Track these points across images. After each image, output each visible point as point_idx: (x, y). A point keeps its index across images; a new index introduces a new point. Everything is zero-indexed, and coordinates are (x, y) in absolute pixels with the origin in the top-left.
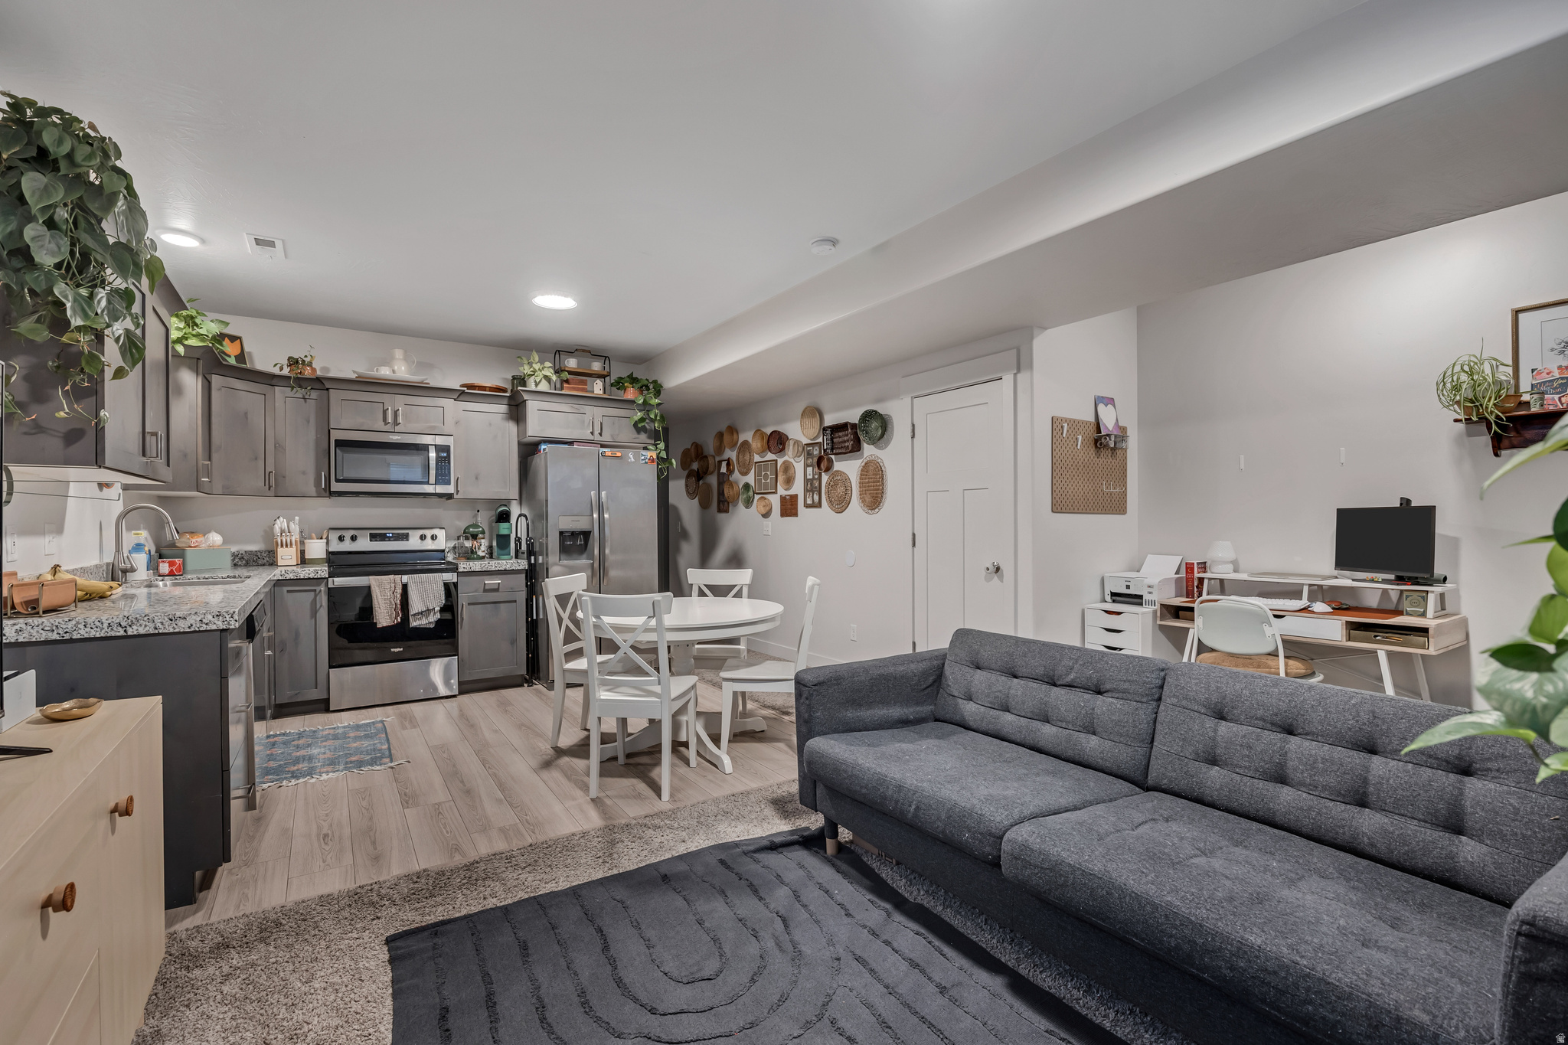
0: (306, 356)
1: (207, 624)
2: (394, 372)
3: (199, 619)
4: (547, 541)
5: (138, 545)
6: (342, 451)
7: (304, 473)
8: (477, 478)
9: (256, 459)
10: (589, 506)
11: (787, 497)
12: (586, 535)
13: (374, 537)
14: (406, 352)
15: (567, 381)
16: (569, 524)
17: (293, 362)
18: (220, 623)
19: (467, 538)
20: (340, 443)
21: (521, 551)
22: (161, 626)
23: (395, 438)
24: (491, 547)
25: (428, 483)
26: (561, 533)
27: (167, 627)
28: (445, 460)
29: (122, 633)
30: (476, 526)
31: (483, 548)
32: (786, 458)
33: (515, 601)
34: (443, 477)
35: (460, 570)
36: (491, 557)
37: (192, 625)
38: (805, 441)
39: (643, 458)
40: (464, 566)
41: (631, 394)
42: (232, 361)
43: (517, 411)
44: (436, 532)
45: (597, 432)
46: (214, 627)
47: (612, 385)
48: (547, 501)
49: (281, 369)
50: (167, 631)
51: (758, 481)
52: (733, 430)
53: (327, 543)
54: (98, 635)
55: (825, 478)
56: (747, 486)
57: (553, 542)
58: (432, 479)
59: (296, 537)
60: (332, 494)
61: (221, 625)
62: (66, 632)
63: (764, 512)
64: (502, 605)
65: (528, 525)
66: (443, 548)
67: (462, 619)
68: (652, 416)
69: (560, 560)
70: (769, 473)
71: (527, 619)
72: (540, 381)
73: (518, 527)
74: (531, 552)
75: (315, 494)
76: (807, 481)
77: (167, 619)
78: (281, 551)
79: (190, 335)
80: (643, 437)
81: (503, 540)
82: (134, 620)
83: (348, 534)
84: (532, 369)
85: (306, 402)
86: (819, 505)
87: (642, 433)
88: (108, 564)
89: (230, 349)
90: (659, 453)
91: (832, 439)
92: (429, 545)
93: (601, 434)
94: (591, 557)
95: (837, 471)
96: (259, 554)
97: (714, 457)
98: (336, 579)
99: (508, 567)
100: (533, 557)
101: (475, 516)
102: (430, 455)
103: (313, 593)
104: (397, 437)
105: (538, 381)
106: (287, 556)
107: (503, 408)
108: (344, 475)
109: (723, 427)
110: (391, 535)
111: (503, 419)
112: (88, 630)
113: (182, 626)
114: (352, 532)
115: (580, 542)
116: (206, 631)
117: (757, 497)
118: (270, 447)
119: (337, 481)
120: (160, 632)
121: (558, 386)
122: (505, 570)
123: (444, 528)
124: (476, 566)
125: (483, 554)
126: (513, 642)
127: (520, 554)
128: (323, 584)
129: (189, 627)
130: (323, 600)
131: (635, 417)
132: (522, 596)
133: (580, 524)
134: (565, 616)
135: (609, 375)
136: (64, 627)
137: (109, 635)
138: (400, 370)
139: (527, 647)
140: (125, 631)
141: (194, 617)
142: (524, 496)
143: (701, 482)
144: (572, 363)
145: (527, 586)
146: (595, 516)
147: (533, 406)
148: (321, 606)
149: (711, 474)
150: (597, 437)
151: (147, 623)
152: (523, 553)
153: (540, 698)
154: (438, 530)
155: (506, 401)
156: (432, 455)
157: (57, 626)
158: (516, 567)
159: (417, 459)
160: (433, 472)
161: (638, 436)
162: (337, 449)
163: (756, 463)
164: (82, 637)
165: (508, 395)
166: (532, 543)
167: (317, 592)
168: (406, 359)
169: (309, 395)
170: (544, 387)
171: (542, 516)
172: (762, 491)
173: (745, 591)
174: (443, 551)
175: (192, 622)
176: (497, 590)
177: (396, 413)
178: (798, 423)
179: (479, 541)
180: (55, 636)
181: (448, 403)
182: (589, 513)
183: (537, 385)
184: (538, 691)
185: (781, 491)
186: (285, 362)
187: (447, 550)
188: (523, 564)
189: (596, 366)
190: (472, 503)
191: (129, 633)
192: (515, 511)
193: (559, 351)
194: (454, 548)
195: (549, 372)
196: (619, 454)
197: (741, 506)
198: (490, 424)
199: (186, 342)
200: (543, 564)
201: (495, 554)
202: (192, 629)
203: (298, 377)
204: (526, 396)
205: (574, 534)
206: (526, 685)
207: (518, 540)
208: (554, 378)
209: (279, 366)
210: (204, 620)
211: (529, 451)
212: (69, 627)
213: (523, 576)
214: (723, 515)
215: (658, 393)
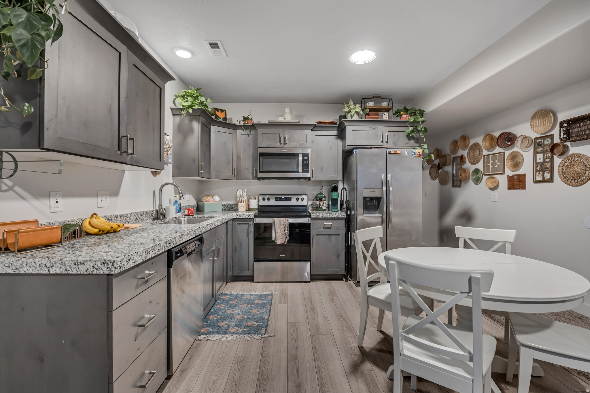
0: (249, 115)
1: (97, 269)
2: (285, 119)
3: (92, 265)
4: (357, 202)
5: (176, 201)
6: (262, 158)
7: (248, 169)
8: (322, 170)
9: (229, 163)
10: (381, 183)
11: (515, 176)
12: (379, 200)
13: (277, 199)
14: (290, 109)
15: (368, 114)
16: (368, 193)
17: (245, 119)
18: (105, 269)
19: (317, 200)
20: (262, 155)
21: (343, 207)
22: (69, 269)
23: (284, 151)
24: (328, 205)
25: (298, 172)
26: (365, 198)
27: (73, 270)
28: (307, 161)
29: (46, 272)
30: (321, 194)
31: (325, 205)
32: (515, 149)
33: (339, 235)
34: (306, 169)
35: (312, 217)
36: (329, 210)
37: (88, 270)
38: (534, 135)
39: (413, 154)
40: (314, 214)
41: (405, 117)
42: (221, 120)
43: (342, 134)
44: (304, 197)
45: (385, 141)
46: (101, 272)
47: (393, 114)
48: (357, 181)
49: (240, 122)
50: (73, 273)
51: (486, 167)
52: (465, 138)
53: (258, 201)
54: (33, 273)
55: (557, 161)
56: (477, 171)
57: (360, 203)
58: (301, 171)
59: (245, 198)
60: (259, 179)
61: (106, 271)
62: (16, 269)
63: (491, 186)
64: (332, 236)
65: (346, 193)
66: (306, 205)
67: (313, 243)
68: (419, 129)
69: (364, 213)
70: (497, 161)
71: (345, 245)
72: (354, 114)
73: (342, 195)
74: (348, 208)
75: (252, 179)
76: (536, 164)
77: (73, 264)
78: (240, 204)
79: (195, 104)
80: (412, 142)
81: (334, 202)
82: (54, 263)
83: (266, 198)
84: (349, 109)
85: (249, 136)
86: (551, 180)
87: (412, 140)
88: (156, 210)
89: (221, 115)
90: (424, 151)
91: (568, 131)
92: (300, 203)
93: (387, 142)
94: (381, 212)
95: (572, 154)
96: (233, 205)
97: (450, 155)
98: (257, 219)
99: (336, 216)
100: (349, 211)
101: (322, 189)
102: (300, 158)
103: (248, 225)
104: (285, 150)
105: (352, 114)
106: (242, 207)
107: (335, 133)
108: (263, 170)
109: (457, 137)
110: (284, 198)
111: (335, 138)
112: (28, 268)
113: (82, 270)
114: (268, 196)
115: (375, 203)
116: (96, 274)
117: (485, 178)
118: (235, 157)
119: (260, 172)
120: (69, 273)
121: (363, 116)
122: (334, 218)
123: (307, 195)
124: (320, 215)
125: (325, 208)
126: (338, 256)
127: (343, 209)
128: (252, 221)
129: (86, 271)
130: (252, 229)
131: (408, 130)
132: (343, 232)
133: (376, 194)
134: (368, 255)
135: (392, 109)
136: (16, 265)
137: (39, 272)
138: (288, 118)
139: (345, 259)
140: (49, 271)
141: (89, 263)
142: (345, 179)
143: (440, 171)
144: (371, 104)
145: (346, 226)
146: (384, 189)
147: (350, 128)
148: (251, 232)
149: (447, 165)
150: (385, 144)
151: (61, 266)
152: (344, 208)
153: (352, 292)
154: (304, 196)
155: (336, 129)
156: (301, 158)
157: (12, 264)
158: (340, 216)
159: (294, 160)
160: (301, 167)
161: (409, 142)
162: (260, 157)
163: (485, 156)
164: (25, 273)
165: (337, 125)
166: (349, 204)
167: (249, 225)
168: (291, 112)
169: (250, 133)
170: (356, 117)
171: (354, 189)
172: (490, 173)
173: (508, 247)
174: (307, 206)
175: (88, 267)
176: (330, 228)
177: (285, 138)
178: (528, 124)
179: (323, 201)
180: (10, 271)
181: (308, 132)
182: (380, 187)
183: (352, 117)
184: (351, 287)
185: (508, 172)
186: (242, 119)
187: (308, 205)
188: (344, 215)
189: (385, 104)
190: (320, 182)
191: (51, 272)
192: (340, 186)
193: (364, 99)
194: (312, 204)
195: (358, 109)
196: (398, 152)
197: (471, 183)
198: (328, 141)
199: (193, 108)
200: (354, 215)
201: (330, 208)
202: (88, 273)
203: (245, 125)
204: (346, 124)
205: (372, 199)
206: (344, 279)
207: (342, 201)
208: (361, 112)
209: (239, 121)
210: (95, 266)
211: (347, 154)
212: (18, 265)
213: (344, 221)
214: (457, 189)
215: (422, 116)
